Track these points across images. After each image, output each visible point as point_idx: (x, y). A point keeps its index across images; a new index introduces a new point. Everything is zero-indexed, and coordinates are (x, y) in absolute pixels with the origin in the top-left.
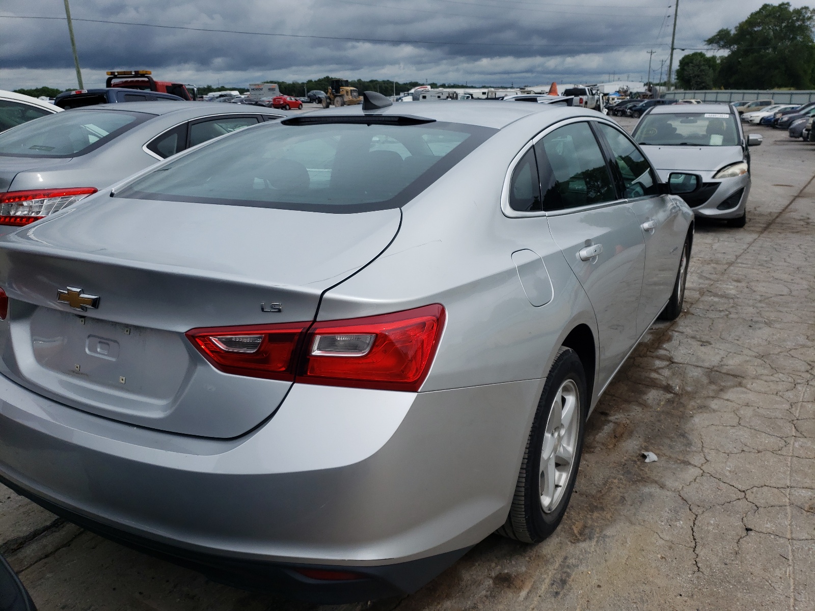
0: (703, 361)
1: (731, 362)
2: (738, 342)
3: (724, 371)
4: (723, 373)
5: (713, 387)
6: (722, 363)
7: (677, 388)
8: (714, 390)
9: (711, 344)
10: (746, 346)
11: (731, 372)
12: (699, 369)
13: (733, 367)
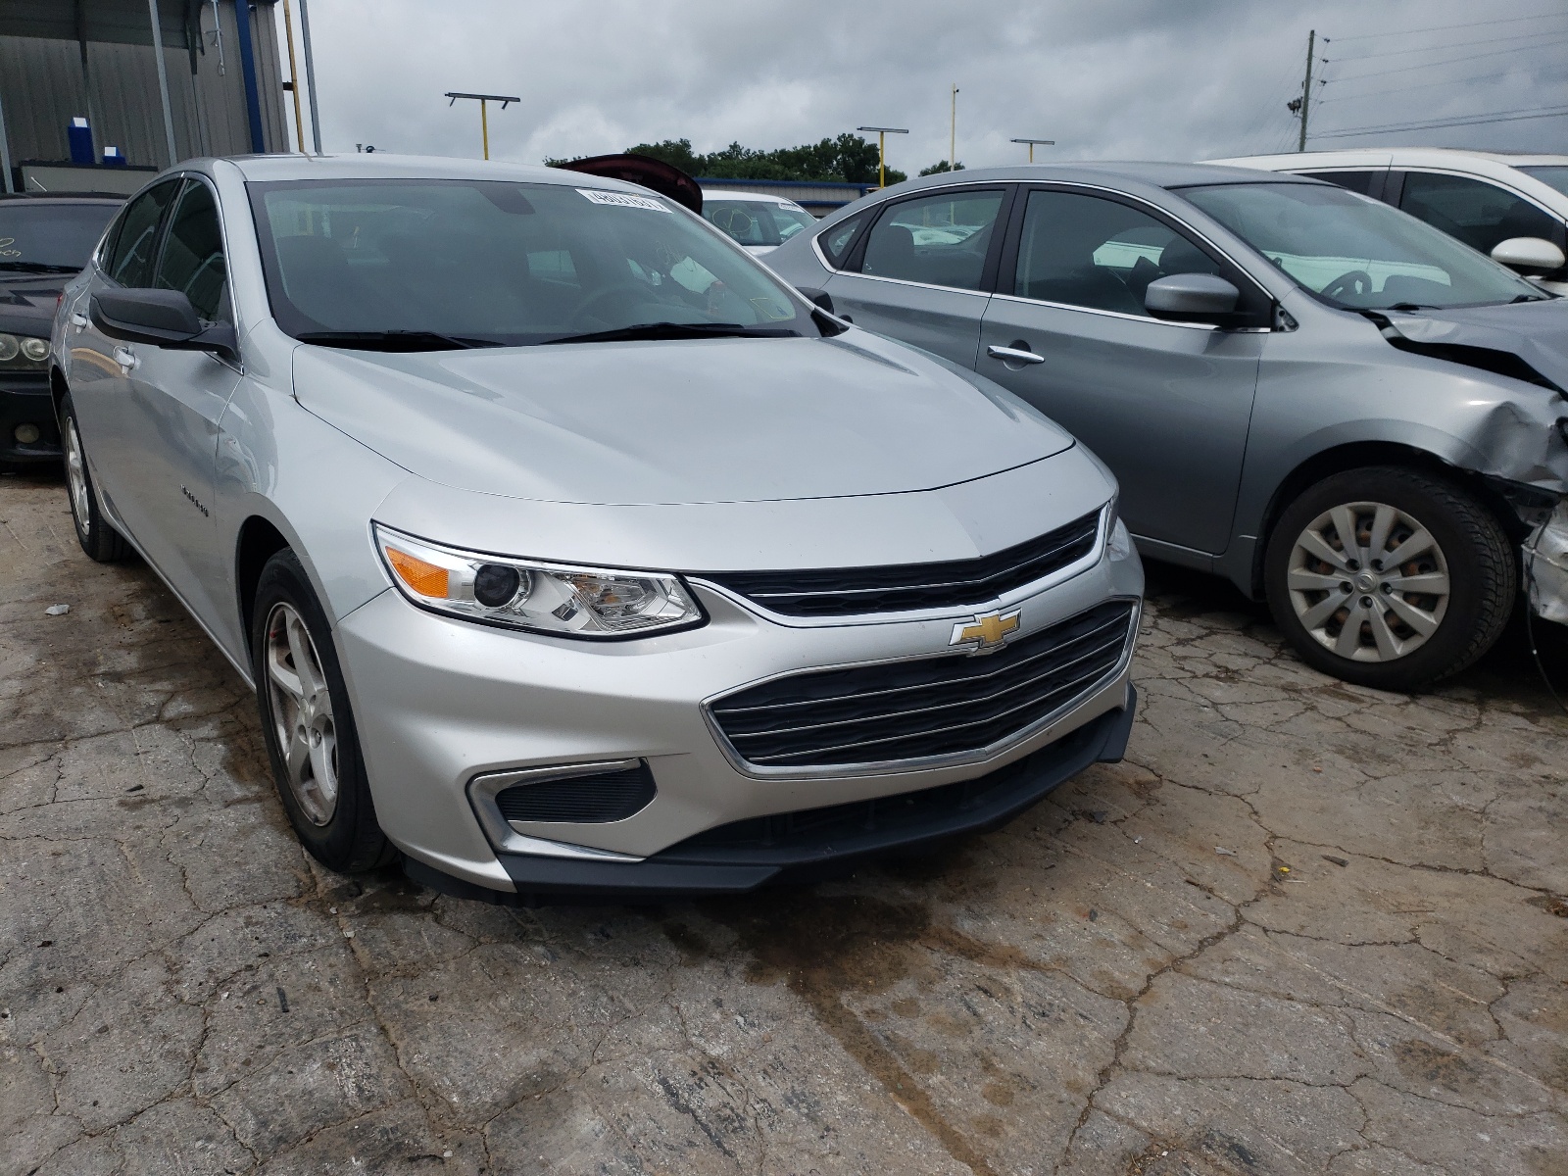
0: (99, 750)
1: (33, 775)
2: (51, 847)
3: (34, 748)
4: (34, 742)
5: (36, 710)
6: (53, 763)
7: (100, 684)
8: (31, 706)
9: (122, 804)
10: (20, 843)
11: (18, 751)
12: (92, 730)
13: (23, 765)
